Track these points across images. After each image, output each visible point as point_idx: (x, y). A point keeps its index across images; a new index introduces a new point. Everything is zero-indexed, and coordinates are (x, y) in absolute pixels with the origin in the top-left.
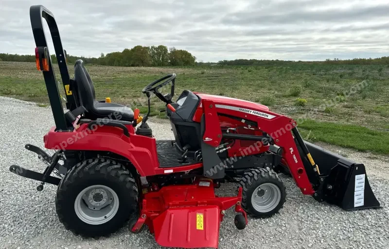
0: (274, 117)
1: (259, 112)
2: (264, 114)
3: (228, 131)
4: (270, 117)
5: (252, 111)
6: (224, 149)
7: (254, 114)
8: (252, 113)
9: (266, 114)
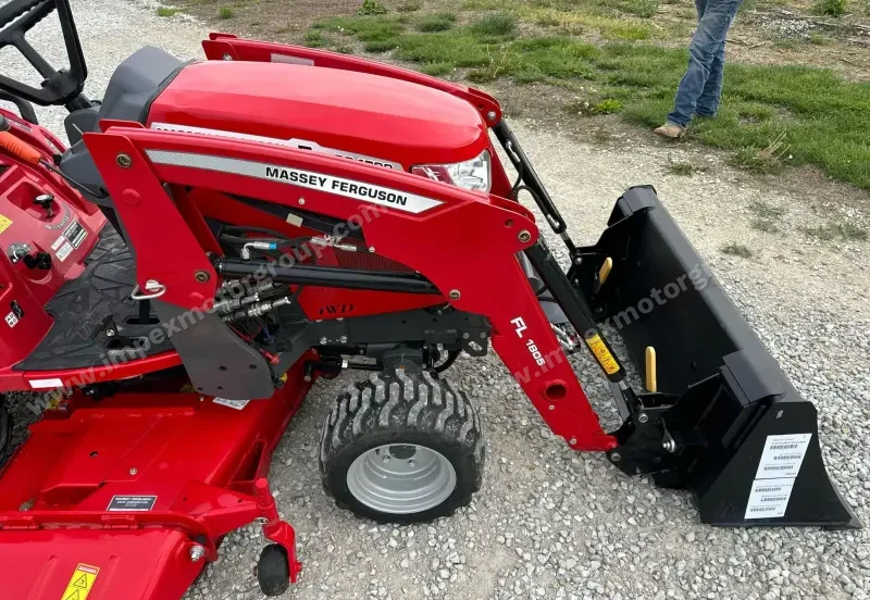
0: (432, 203)
1: (359, 184)
2: (388, 191)
3: (246, 254)
4: (416, 204)
5: (330, 179)
6: (266, 307)
7: (337, 191)
8: (327, 188)
9: (397, 193)
